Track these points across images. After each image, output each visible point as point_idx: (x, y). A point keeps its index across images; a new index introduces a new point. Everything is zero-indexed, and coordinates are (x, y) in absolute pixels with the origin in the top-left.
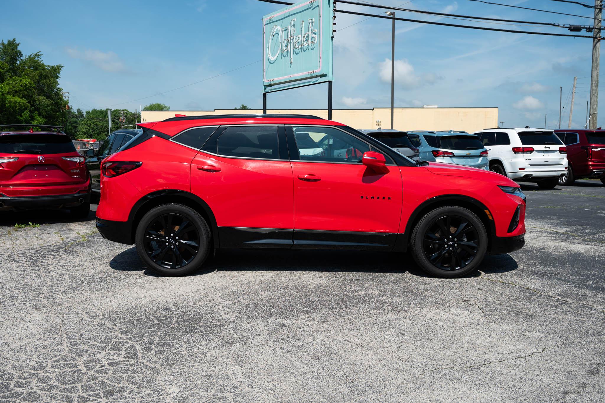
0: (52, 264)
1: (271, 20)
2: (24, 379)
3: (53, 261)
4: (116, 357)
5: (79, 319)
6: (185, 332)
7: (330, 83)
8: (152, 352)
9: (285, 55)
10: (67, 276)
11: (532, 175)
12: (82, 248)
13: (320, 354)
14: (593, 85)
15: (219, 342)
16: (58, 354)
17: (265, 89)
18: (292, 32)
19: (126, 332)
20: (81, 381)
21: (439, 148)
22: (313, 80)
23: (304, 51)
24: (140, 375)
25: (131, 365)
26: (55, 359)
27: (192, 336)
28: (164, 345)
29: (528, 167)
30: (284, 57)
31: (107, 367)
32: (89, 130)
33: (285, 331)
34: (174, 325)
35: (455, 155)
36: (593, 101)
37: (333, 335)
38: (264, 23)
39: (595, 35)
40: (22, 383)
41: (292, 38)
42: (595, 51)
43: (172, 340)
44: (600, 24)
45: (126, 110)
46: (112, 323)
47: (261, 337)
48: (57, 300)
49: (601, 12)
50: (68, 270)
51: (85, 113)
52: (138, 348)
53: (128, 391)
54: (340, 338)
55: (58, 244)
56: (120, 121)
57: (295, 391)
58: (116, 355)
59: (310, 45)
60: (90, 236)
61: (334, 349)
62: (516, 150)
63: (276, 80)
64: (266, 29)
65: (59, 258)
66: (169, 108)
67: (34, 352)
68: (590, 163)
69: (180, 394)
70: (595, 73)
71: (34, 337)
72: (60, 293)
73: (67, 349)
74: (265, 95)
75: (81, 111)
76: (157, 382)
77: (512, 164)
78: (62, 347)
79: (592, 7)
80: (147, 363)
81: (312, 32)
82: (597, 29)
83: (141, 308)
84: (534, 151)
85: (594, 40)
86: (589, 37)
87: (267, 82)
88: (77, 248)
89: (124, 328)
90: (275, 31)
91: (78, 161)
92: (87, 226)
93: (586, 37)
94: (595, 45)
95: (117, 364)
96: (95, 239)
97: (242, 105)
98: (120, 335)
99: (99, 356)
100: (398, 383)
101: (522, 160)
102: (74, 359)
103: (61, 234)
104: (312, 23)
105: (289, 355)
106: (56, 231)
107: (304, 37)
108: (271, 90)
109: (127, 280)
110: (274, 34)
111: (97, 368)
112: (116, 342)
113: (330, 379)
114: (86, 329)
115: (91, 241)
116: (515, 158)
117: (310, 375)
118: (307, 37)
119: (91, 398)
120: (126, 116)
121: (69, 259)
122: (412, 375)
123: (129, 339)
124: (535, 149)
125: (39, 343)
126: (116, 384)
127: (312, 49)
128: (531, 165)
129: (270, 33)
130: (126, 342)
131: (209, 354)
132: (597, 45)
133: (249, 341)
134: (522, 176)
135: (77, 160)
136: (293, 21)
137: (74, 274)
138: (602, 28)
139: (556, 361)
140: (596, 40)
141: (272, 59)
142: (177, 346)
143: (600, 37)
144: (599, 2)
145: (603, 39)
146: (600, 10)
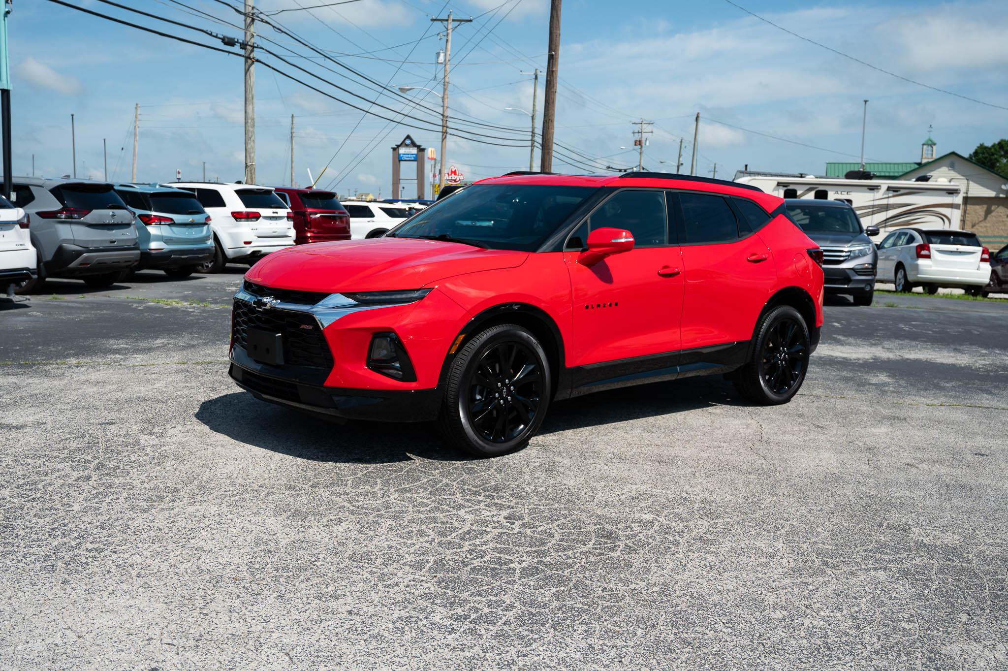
11: (260, 251)
14: (249, 124)
21: (150, 210)
29: (256, 241)
35: (176, 222)
36: (249, 146)
39: (249, 53)
42: (248, 77)
44: (252, 40)
49: (253, 23)
62: (237, 216)
68: (309, 235)
77: (233, 236)
79: (243, 13)
82: (250, 46)
84: (261, 218)
85: (246, 62)
86: (240, 55)
94: (248, 69)
101: (246, 230)
116: (238, 226)
124: (262, 215)
128: (259, 237)
132: (251, 68)
134: (249, 252)
138: (256, 45)
140: (250, 61)
143: (253, 58)
144: (250, 8)
145: (258, 61)
146: (253, 20)
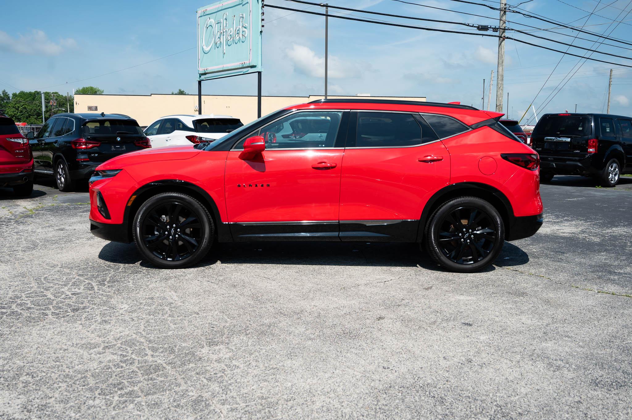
0: (7, 231)
1: (204, 13)
2: (6, 304)
3: (7, 229)
4: (76, 290)
5: (41, 268)
6: (131, 274)
7: (260, 73)
8: (106, 286)
9: (218, 46)
10: (23, 240)
12: (32, 219)
13: (235, 284)
14: (499, 79)
15: (159, 279)
16: (29, 289)
17: (200, 77)
18: (224, 26)
19: (83, 275)
20: (52, 304)
22: (244, 70)
23: (236, 43)
24: (98, 299)
25: (90, 294)
26: (27, 292)
27: (137, 276)
28: (114, 282)
30: (218, 48)
31: (71, 296)
32: (17, 113)
33: (211, 271)
34: (122, 269)
36: (499, 93)
37: (248, 273)
38: (199, 14)
39: (501, 34)
40: (5, 307)
41: (224, 30)
42: (500, 49)
43: (121, 278)
44: (504, 25)
45: (56, 93)
46: (69, 270)
47: (192, 275)
48: (18, 256)
49: (505, 14)
50: (23, 235)
51: (11, 96)
52: (94, 284)
53: (89, 308)
54: (252, 274)
55: (8, 217)
56: (51, 104)
57: (215, 304)
58: (77, 289)
59: (241, 38)
60: (37, 210)
61: (246, 280)
63: (210, 69)
64: (201, 21)
65: (12, 227)
66: (103, 92)
67: (8, 289)
69: (130, 308)
70: (500, 69)
71: (6, 280)
72: (20, 252)
73: (36, 287)
74: (200, 83)
75: (7, 93)
76: (111, 303)
78: (31, 286)
79: (497, 9)
80: (103, 293)
81: (243, 26)
82: (502, 29)
83: (93, 260)
86: (495, 36)
87: (201, 71)
88: (26, 219)
89: (80, 272)
90: (209, 23)
91: (22, 142)
92: (32, 202)
93: (492, 36)
95: (78, 294)
96: (42, 212)
97: (180, 90)
98: (77, 277)
99: (63, 290)
100: (290, 298)
102: (42, 292)
103: (9, 208)
104: (243, 18)
105: (213, 284)
106: (3, 207)
107: (236, 30)
108: (205, 78)
109: (78, 241)
110: (208, 26)
111: (63, 296)
112: (75, 281)
113: (241, 297)
114: (48, 274)
115: (39, 213)
117: (227, 295)
118: (238, 30)
119: (62, 313)
120: (56, 100)
121: (21, 227)
122: (301, 293)
123: (86, 279)
125: (11, 284)
126: (80, 305)
127: (243, 42)
129: (204, 25)
130: (84, 281)
131: (150, 286)
132: (502, 43)
133: (182, 278)
135: (20, 141)
136: (225, 15)
137: (29, 238)
138: (506, 28)
139: (406, 283)
140: (501, 39)
141: (207, 49)
142: (125, 282)
143: (504, 37)
144: (504, 5)
145: (507, 38)
146: (505, 12)
